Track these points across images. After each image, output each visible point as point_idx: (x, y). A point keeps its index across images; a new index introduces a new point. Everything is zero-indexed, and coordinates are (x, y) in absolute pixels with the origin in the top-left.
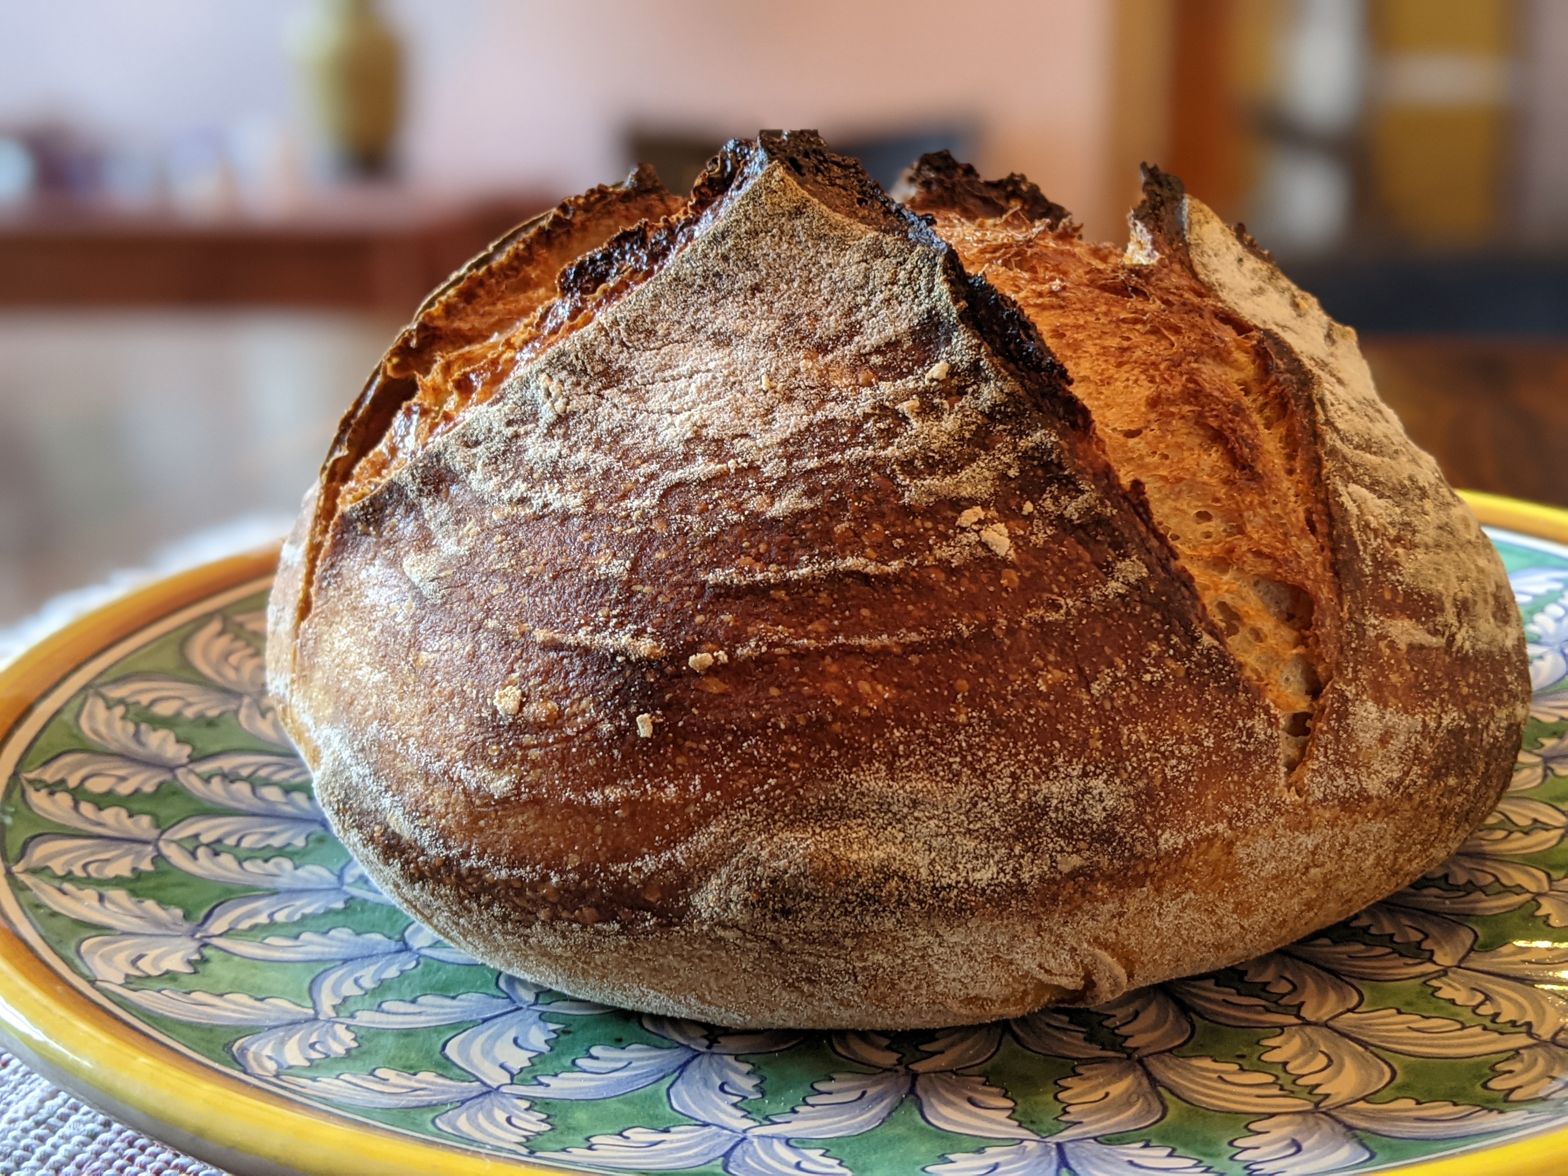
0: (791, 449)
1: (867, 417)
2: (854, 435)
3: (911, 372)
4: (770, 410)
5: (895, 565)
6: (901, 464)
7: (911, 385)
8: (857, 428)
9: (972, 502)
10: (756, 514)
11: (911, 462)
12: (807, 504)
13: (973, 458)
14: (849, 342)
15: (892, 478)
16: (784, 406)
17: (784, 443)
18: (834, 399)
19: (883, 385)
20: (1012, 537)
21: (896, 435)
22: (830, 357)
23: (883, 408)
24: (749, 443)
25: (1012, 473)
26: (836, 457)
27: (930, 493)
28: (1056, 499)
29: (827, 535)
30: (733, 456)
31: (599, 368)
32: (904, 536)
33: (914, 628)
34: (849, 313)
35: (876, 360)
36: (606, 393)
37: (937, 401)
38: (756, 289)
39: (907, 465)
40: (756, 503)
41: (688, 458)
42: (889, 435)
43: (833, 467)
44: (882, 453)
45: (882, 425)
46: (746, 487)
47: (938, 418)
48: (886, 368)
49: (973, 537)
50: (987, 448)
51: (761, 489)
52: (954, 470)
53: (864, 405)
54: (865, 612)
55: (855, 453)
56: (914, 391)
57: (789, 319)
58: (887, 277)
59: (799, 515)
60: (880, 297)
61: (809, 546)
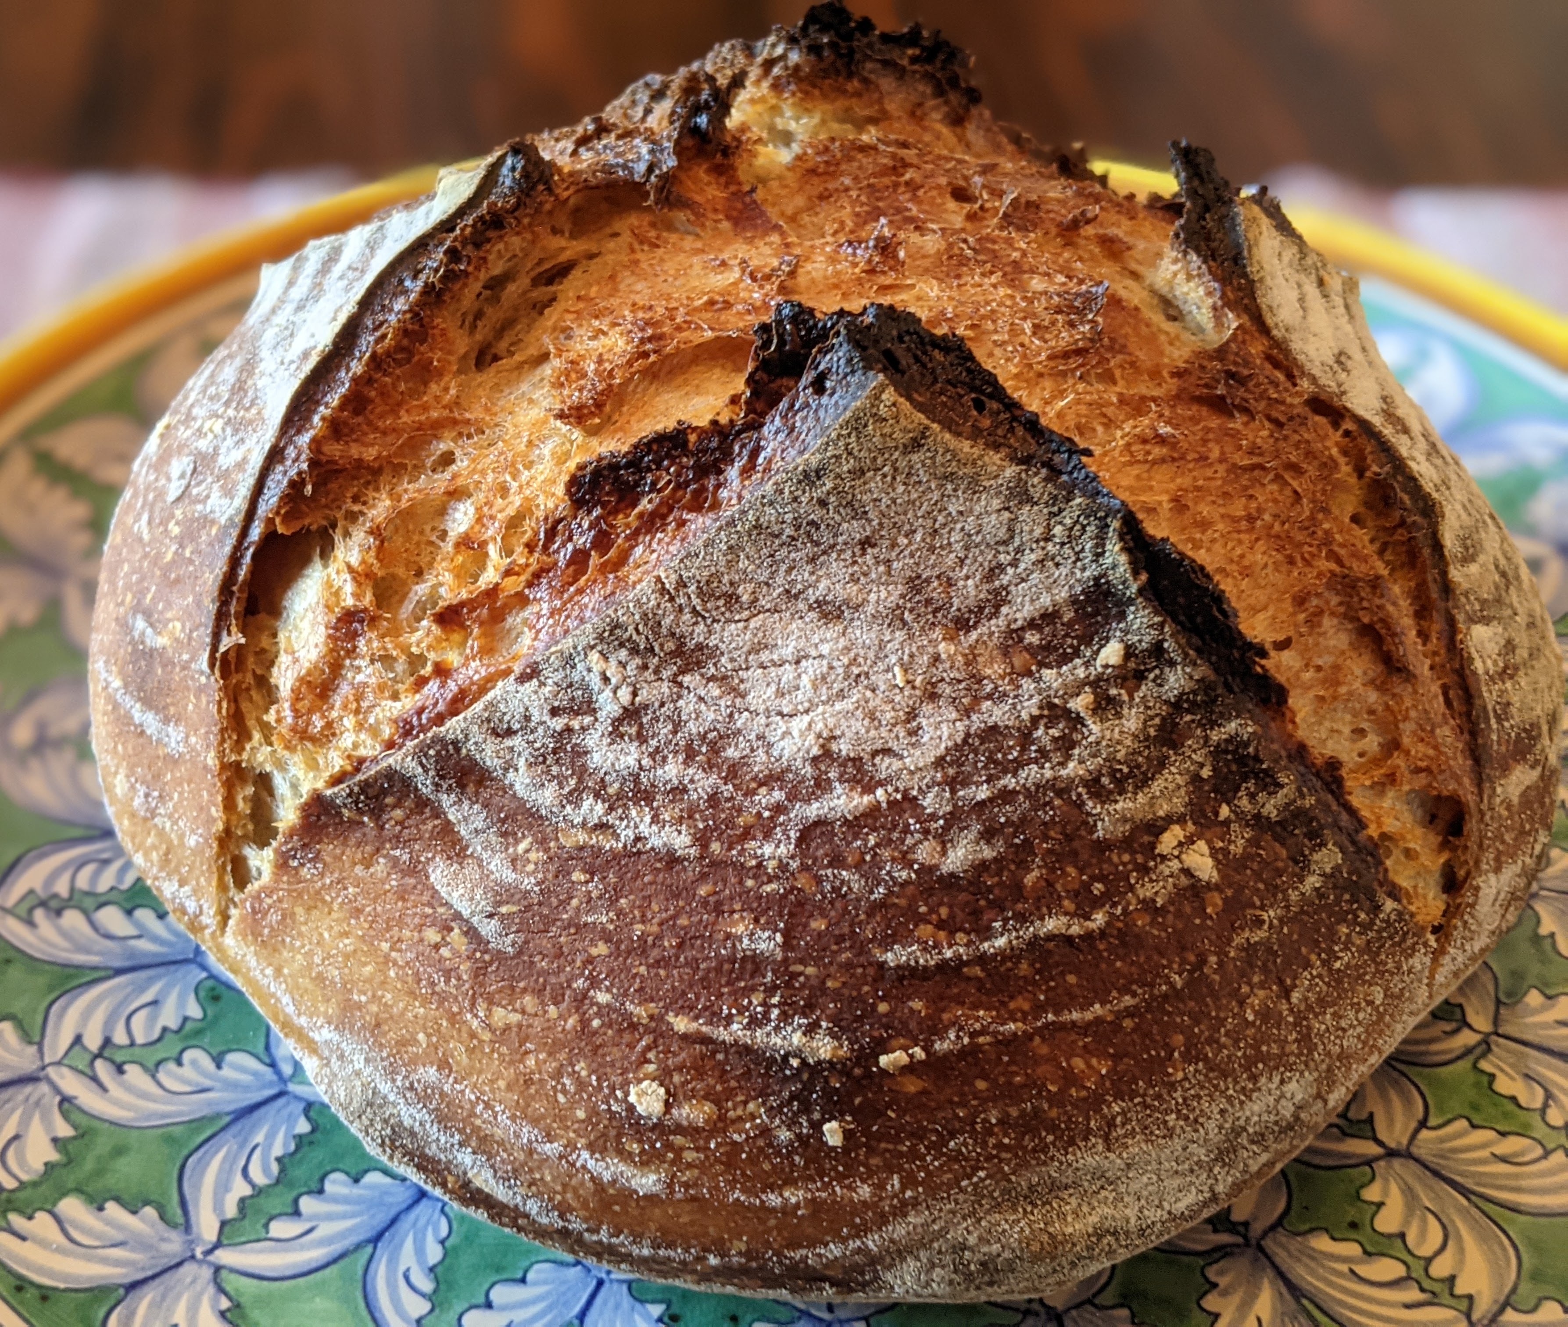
0: (951, 771)
1: (1035, 720)
2: (1024, 750)
3: (1077, 653)
4: (912, 715)
5: (1099, 918)
6: (1086, 784)
7: (1081, 673)
8: (1026, 738)
9: (1169, 820)
10: (927, 870)
11: (1097, 780)
12: (988, 853)
13: (1162, 764)
14: (996, 614)
15: (1080, 805)
16: (927, 708)
17: (939, 762)
18: (989, 697)
19: (1048, 674)
20: (1214, 853)
21: (1073, 745)
22: (974, 635)
23: (1051, 706)
24: (897, 764)
25: (1206, 773)
26: (1009, 782)
27: (1125, 820)
28: (1252, 796)
29: (1017, 890)
30: (881, 783)
31: (670, 646)
32: (1102, 879)
33: (1125, 990)
34: (991, 574)
35: (1032, 638)
36: (686, 679)
37: (1113, 692)
38: (866, 543)
39: (1093, 784)
40: (925, 852)
41: (822, 785)
42: (1065, 745)
43: (1006, 796)
44: (1063, 773)
45: (1055, 732)
46: (906, 830)
47: (1119, 715)
48: (1047, 648)
49: (1175, 865)
50: (1175, 745)
51: (926, 832)
52: (1144, 782)
53: (1030, 707)
54: (1072, 979)
55: (1031, 774)
56: (1086, 682)
57: (915, 584)
58: (1038, 531)
59: (982, 867)
60: (1030, 558)
61: (999, 906)
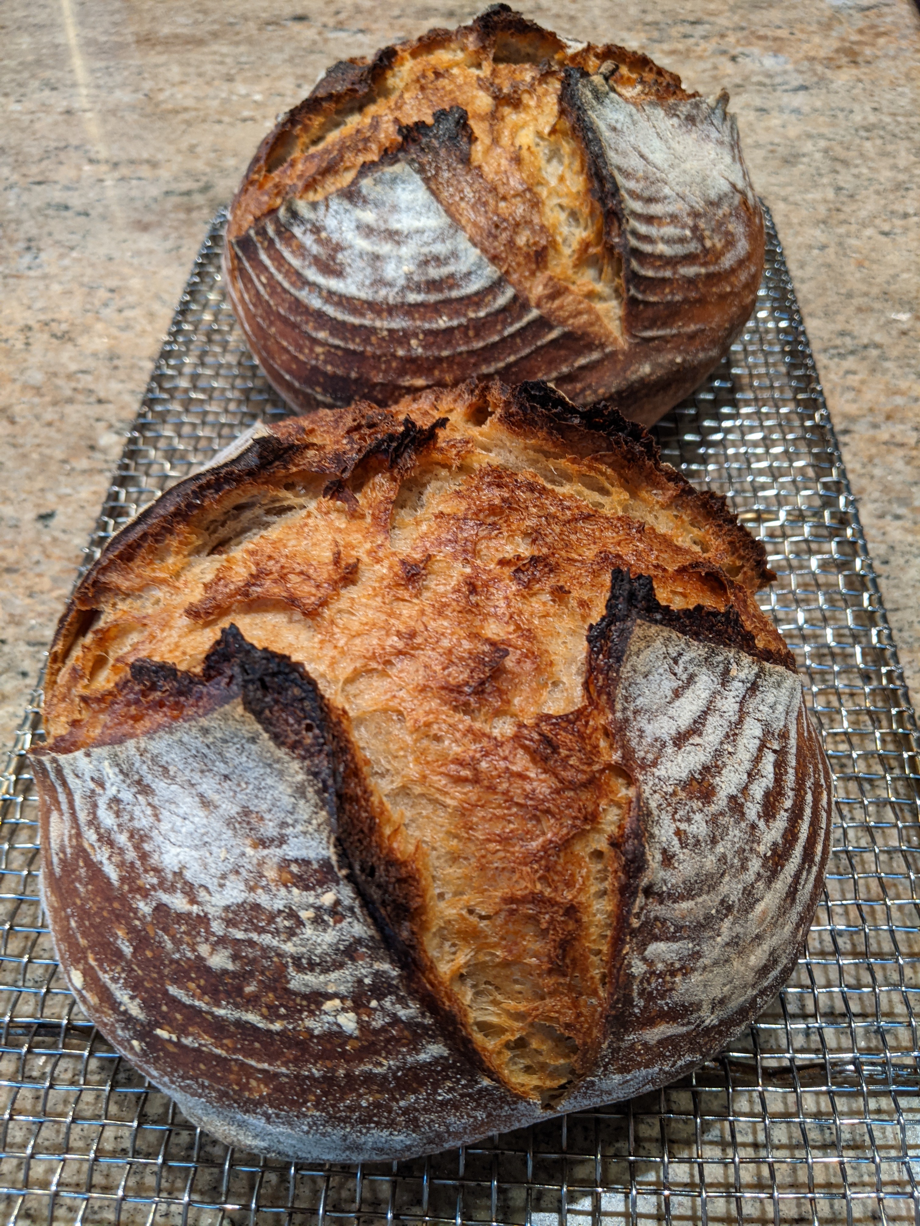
0: (231, 915)
1: (280, 912)
2: (269, 924)
3: (313, 889)
4: (224, 877)
5: (277, 1026)
6: (292, 957)
7: (311, 900)
8: (272, 918)
9: (335, 995)
10: (200, 958)
11: (300, 959)
12: (230, 967)
13: (341, 966)
14: (280, 846)
15: (286, 966)
16: (232, 877)
17: (227, 908)
18: (263, 887)
19: (295, 891)
20: (359, 1022)
21: (294, 934)
22: (266, 852)
23: (291, 909)
24: (208, 898)
25: (367, 981)
26: (255, 936)
27: (306, 985)
28: (393, 1004)
29: (239, 991)
30: (198, 903)
31: (136, 778)
32: (286, 1007)
35: (294, 868)
36: (140, 798)
37: (326, 917)
38: (226, 777)
39: (297, 960)
40: (204, 950)
41: (173, 888)
42: (291, 933)
43: (251, 943)
44: (283, 946)
45: (286, 923)
46: (199, 933)
47: (325, 931)
48: (300, 878)
49: (331, 1019)
50: (353, 959)
51: (207, 940)
52: (326, 971)
54: (257, 1045)
55: (266, 939)
56: (312, 906)
57: (245, 811)
58: (306, 817)
59: (225, 972)
60: (301, 828)
61: (228, 994)
